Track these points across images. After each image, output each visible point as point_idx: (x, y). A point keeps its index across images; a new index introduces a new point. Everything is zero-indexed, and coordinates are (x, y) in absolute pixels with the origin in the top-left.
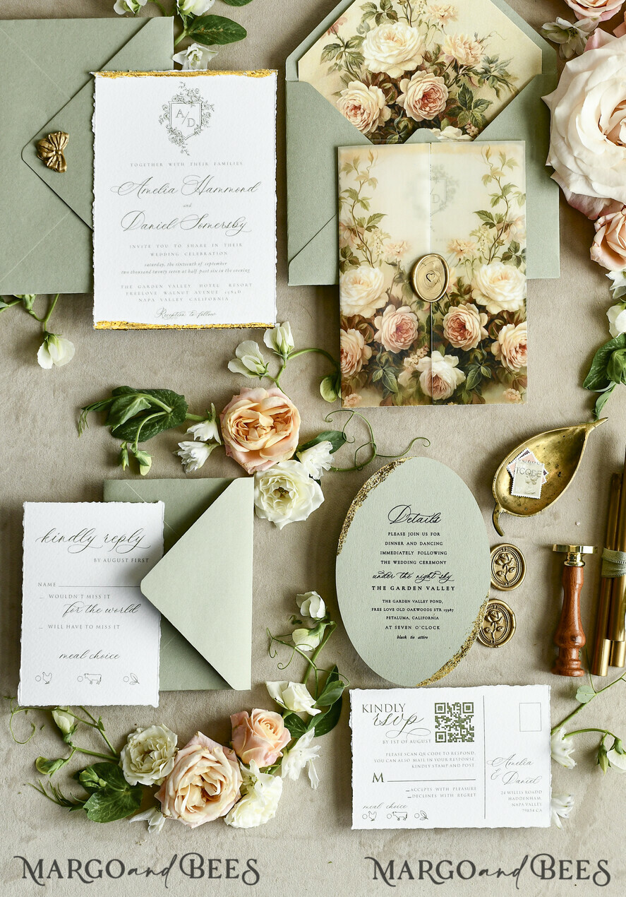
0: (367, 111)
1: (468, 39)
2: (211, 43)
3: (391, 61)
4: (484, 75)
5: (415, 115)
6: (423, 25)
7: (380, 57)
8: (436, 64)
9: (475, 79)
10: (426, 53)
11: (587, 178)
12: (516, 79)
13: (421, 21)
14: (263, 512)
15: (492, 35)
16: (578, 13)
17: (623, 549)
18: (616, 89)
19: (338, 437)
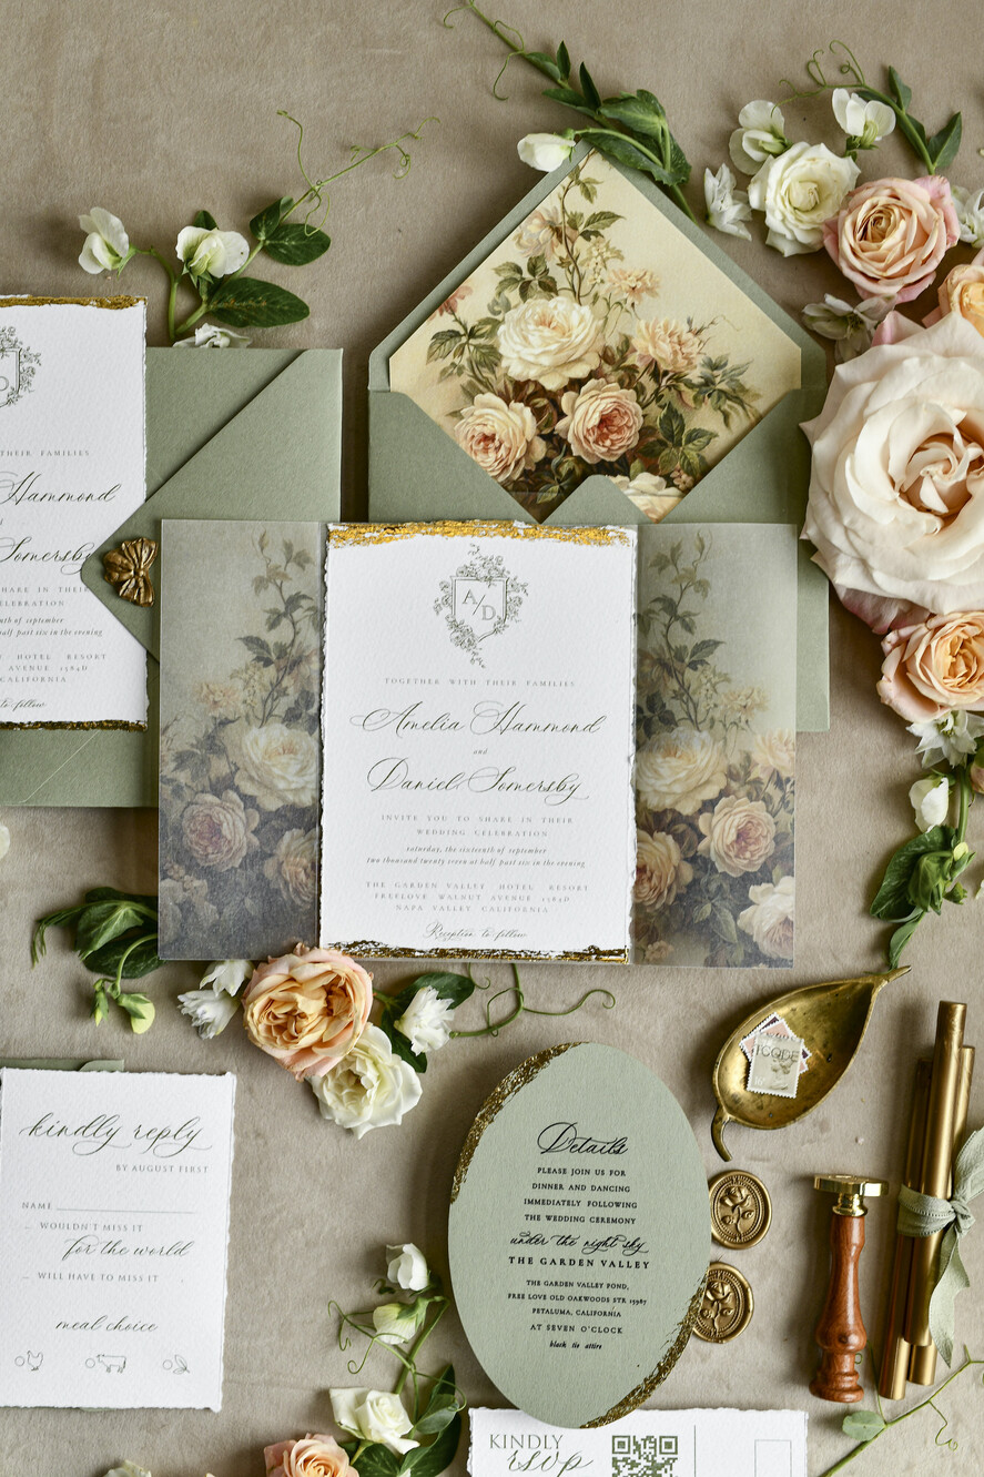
0: (506, 444)
1: (676, 328)
2: (244, 325)
3: (546, 361)
4: (704, 389)
5: (587, 453)
6: (601, 304)
7: (528, 354)
8: (623, 368)
9: (689, 395)
10: (606, 349)
11: (864, 563)
12: (757, 396)
13: (596, 297)
14: (327, 1107)
15: (716, 321)
16: (865, 290)
17: (930, 1191)
18: (916, 415)
19: (460, 984)
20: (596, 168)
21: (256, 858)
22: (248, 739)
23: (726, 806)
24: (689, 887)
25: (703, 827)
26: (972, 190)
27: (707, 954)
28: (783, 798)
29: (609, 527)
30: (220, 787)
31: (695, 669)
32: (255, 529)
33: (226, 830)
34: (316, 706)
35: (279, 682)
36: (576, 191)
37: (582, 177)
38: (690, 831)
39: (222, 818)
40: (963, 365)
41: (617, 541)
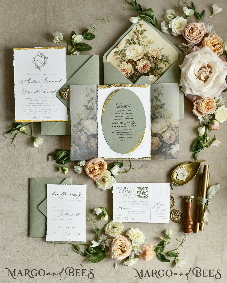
0: (127, 71)
1: (156, 49)
2: (82, 51)
3: (134, 56)
4: (161, 60)
5: (141, 72)
6: (143, 46)
7: (131, 55)
8: (147, 57)
9: (159, 61)
10: (144, 53)
11: (191, 89)
12: (171, 61)
13: (143, 44)
14: (98, 185)
15: (163, 48)
16: (189, 42)
17: (203, 197)
18: (200, 64)
19: (121, 164)
20: (142, 22)
21: (87, 143)
22: (85, 122)
23: (167, 132)
24: (161, 146)
25: (163, 136)
26: (207, 23)
27: (164, 157)
28: (177, 130)
29: (146, 85)
30: (81, 131)
31: (161, 109)
32: (86, 86)
33: (82, 138)
34: (96, 116)
35: (90, 113)
36: (139, 26)
37: (140, 24)
38: (161, 136)
39: (81, 136)
40: (208, 55)
41: (147, 87)
